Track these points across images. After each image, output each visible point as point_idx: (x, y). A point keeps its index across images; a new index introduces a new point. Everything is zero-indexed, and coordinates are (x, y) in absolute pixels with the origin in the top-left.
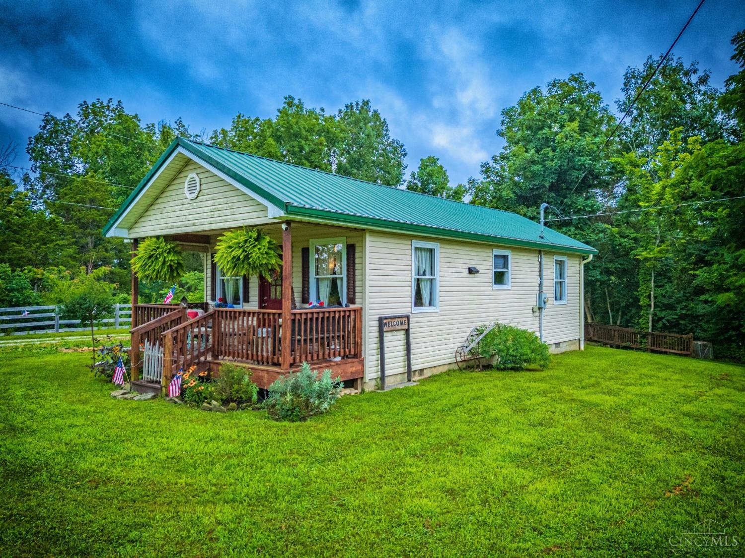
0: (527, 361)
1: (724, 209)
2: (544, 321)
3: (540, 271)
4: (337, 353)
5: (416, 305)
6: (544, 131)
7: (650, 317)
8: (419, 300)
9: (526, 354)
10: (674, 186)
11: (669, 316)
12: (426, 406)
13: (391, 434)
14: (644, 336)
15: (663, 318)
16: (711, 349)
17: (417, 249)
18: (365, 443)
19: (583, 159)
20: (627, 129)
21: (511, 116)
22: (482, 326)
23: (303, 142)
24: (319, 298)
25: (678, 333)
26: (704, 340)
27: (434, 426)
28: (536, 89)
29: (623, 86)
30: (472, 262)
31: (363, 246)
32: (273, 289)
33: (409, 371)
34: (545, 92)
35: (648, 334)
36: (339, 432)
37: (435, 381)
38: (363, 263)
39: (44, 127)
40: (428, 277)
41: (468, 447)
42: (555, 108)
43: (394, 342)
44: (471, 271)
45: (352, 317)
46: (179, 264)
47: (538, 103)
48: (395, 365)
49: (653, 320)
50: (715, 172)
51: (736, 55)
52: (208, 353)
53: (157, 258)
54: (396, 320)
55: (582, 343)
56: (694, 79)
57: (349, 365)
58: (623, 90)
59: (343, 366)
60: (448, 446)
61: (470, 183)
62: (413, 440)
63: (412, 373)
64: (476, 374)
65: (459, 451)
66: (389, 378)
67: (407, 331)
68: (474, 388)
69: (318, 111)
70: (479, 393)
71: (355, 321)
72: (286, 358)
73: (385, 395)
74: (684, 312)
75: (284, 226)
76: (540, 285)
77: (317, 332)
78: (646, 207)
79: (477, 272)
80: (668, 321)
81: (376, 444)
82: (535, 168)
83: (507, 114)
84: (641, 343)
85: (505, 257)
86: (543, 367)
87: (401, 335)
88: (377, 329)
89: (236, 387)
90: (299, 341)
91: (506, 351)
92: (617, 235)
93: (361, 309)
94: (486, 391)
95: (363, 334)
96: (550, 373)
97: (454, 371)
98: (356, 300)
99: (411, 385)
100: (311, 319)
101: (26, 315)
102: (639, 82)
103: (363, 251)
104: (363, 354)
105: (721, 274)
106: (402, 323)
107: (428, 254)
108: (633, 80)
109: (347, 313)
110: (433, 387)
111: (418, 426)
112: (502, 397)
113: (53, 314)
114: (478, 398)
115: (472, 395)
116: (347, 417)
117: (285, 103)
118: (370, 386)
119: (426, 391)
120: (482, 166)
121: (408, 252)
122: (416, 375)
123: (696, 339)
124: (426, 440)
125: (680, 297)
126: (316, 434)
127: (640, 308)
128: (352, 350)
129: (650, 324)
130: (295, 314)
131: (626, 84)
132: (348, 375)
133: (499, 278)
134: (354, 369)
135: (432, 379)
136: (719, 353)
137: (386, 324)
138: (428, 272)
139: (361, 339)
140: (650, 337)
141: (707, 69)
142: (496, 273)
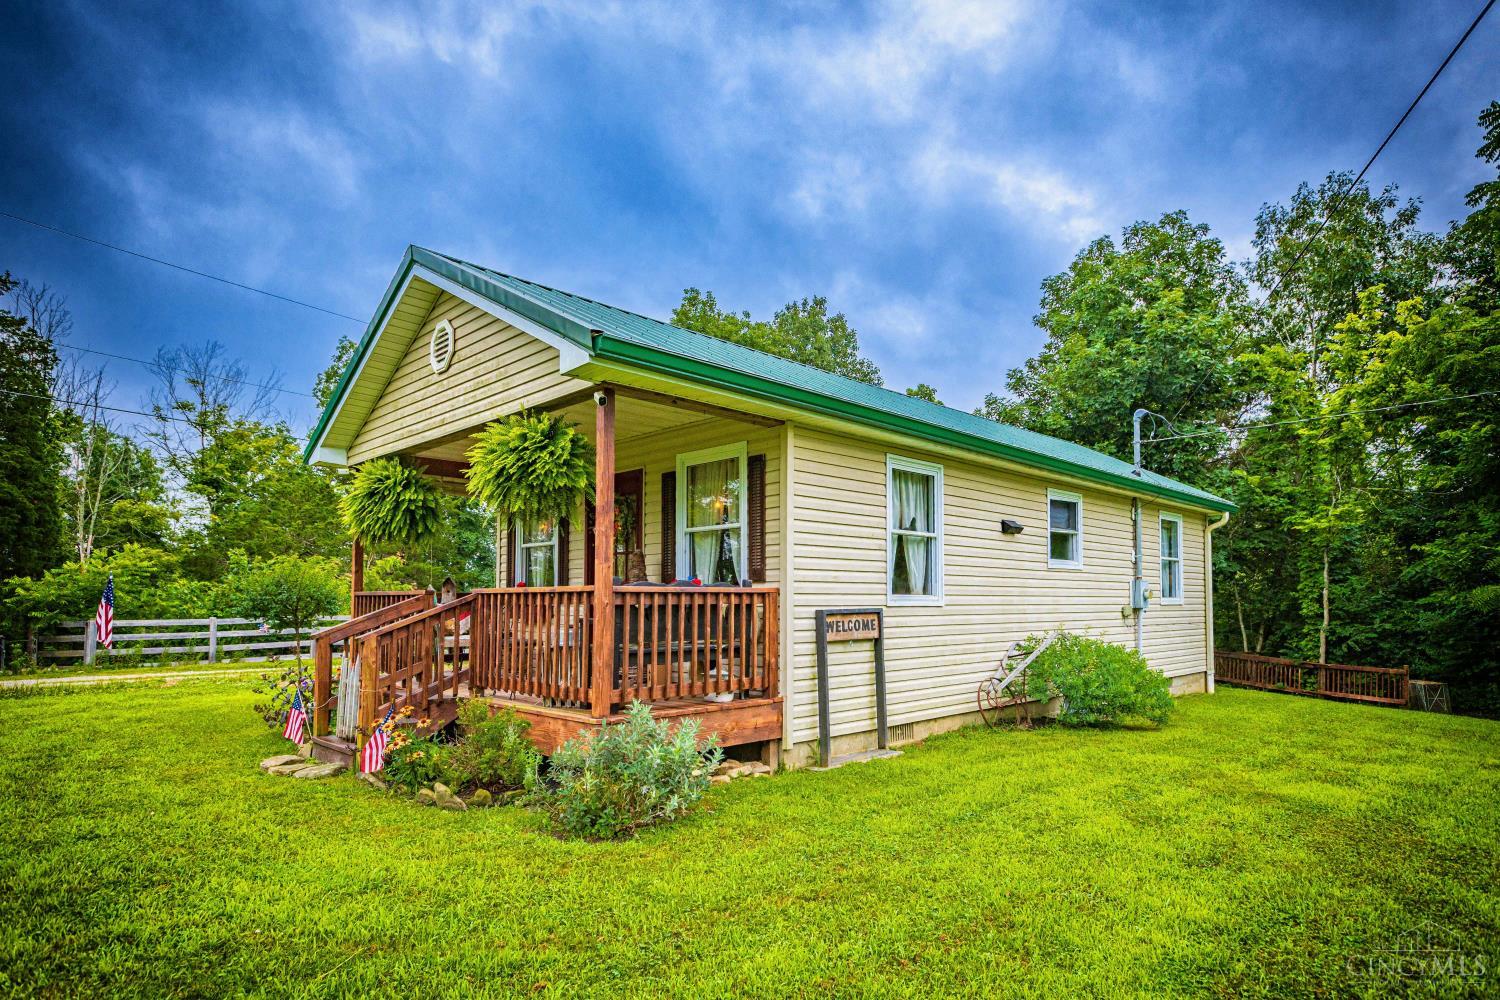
0: (1128, 709)
1: (1482, 426)
2: (1143, 636)
3: (1135, 539)
4: (722, 685)
5: (895, 591)
6: (1120, 309)
7: (1322, 636)
8: (901, 581)
9: (1126, 695)
10: (1369, 393)
11: (1357, 634)
12: (920, 807)
13: (830, 885)
15: (1347, 638)
16: (1446, 694)
17: (898, 475)
18: (759, 912)
19: (1193, 353)
20: (1261, 313)
21: (1059, 290)
22: (1030, 639)
25: (1376, 665)
26: (1428, 678)
27: (942, 864)
28: (1102, 240)
29: (1254, 237)
30: (1009, 510)
31: (781, 456)
33: (881, 728)
34: (1118, 245)
35: (1317, 668)
36: (696, 873)
37: (937, 748)
38: (780, 494)
39: (339, 358)
40: (921, 532)
41: (1042, 934)
42: (1137, 270)
43: (850, 667)
44: (1008, 528)
45: (758, 609)
46: (425, 507)
47: (1108, 263)
48: (851, 712)
49: (1328, 643)
50: (1461, 357)
51: (1487, 147)
52: (459, 682)
53: (384, 498)
54: (854, 619)
55: (1211, 679)
56: (1389, 216)
57: (748, 713)
58: (1254, 243)
59: (734, 715)
60: (986, 930)
61: (988, 404)
62: (887, 907)
63: (889, 733)
64: (1022, 735)
65: (1018, 944)
66: (838, 742)
67: (877, 643)
68: (1025, 765)
69: (740, 317)
70: (1040, 777)
71: (763, 619)
72: (604, 692)
73: (827, 778)
74: (1388, 626)
75: (598, 396)
76: (1136, 565)
77: (676, 637)
78: (1310, 438)
79: (1019, 530)
80: (1356, 642)
81: (788, 918)
82: (1105, 373)
83: (1051, 286)
84: (1304, 685)
85: (1070, 507)
86: (1160, 723)
87: (866, 652)
88: (812, 636)
89: (489, 753)
90: (633, 655)
91: (1082, 688)
92: (1258, 490)
93: (778, 591)
94: (1055, 773)
95: (781, 647)
96: (1177, 733)
97: (975, 728)
98: (768, 573)
99: (885, 755)
100: (662, 608)
101: (265, 631)
102: (1284, 229)
103: (780, 472)
104: (781, 689)
105: (1475, 550)
106: (866, 626)
107: (920, 488)
108: (1273, 227)
109: (746, 601)
110: (933, 761)
111: (901, 860)
112: (1094, 785)
114: (1037, 789)
115: (1024, 779)
116: (729, 831)
117: (685, 299)
118: (796, 759)
119: (918, 770)
120: (1010, 376)
121: (879, 478)
122: (896, 737)
123: (1415, 676)
124: (922, 906)
125: (1378, 600)
126: (636, 881)
127: (1302, 620)
128: (757, 679)
129: (1322, 650)
130: (623, 594)
131: (1259, 235)
132: (747, 732)
133: (1060, 546)
134: (760, 721)
135: (931, 744)
136: (1462, 703)
137: (830, 626)
138: (920, 524)
139: (777, 656)
140: (1323, 673)
141: (1414, 197)
142: (1054, 536)
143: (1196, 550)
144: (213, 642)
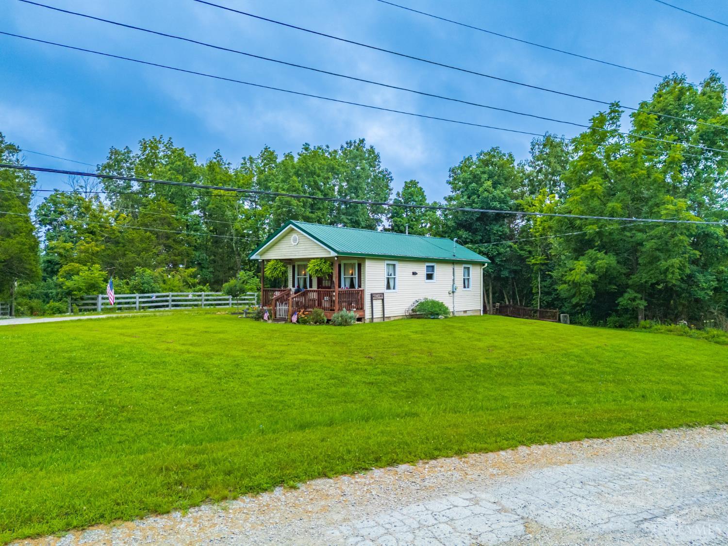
2: (455, 299)
3: (453, 273)
4: (354, 307)
5: (387, 289)
7: (539, 299)
8: (388, 287)
11: (547, 299)
14: (536, 312)
15: (544, 300)
16: (569, 318)
17: (387, 264)
19: (495, 203)
21: (455, 172)
22: (418, 299)
23: (317, 178)
24: (345, 286)
25: (552, 309)
28: (470, 156)
29: (530, 150)
30: (414, 269)
31: (365, 264)
32: (324, 282)
33: (384, 317)
34: (474, 158)
35: (537, 310)
37: (396, 322)
38: (364, 271)
40: (393, 276)
43: (377, 304)
44: (414, 274)
45: (360, 293)
46: (286, 271)
48: (378, 314)
49: (540, 302)
53: (277, 269)
54: (378, 295)
55: (482, 312)
57: (359, 312)
58: (530, 152)
59: (356, 312)
66: (375, 319)
67: (383, 300)
69: (324, 147)
71: (361, 295)
72: (337, 307)
73: (373, 325)
75: (336, 259)
76: (454, 280)
77: (347, 298)
79: (417, 274)
80: (546, 301)
83: (452, 171)
85: (433, 267)
87: (381, 301)
88: (370, 298)
93: (364, 290)
95: (365, 300)
97: (405, 319)
98: (362, 286)
99: (384, 322)
101: (154, 299)
103: (364, 267)
104: (364, 308)
106: (381, 296)
107: (393, 266)
108: (537, 146)
109: (358, 292)
113: (168, 298)
117: (303, 148)
118: (367, 321)
121: (384, 266)
122: (387, 319)
127: (533, 294)
128: (360, 306)
129: (539, 304)
130: (339, 291)
131: (532, 149)
132: (358, 316)
133: (430, 277)
134: (361, 314)
135: (394, 321)
136: (574, 321)
137: (374, 296)
138: (393, 274)
139: (364, 302)
140: (539, 311)
142: (427, 275)
143: (477, 275)
144: (137, 303)
